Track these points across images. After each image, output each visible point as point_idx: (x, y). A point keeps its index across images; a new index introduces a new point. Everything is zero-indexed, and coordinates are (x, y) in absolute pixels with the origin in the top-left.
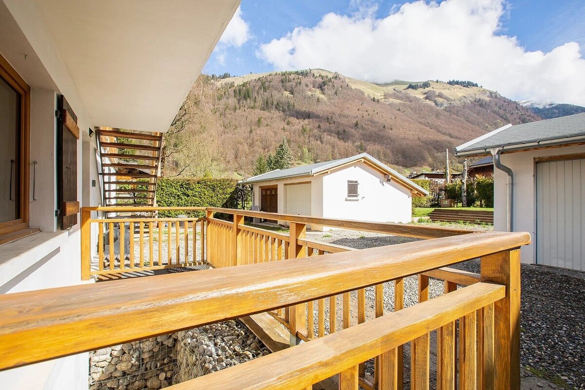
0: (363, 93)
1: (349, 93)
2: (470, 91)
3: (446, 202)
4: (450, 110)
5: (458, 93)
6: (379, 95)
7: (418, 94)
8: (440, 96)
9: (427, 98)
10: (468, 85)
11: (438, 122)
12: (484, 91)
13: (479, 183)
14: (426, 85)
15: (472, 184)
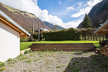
0: (7, 9)
1: (2, 8)
2: (34, 16)
3: (33, 39)
4: (30, 19)
5: (31, 16)
6: (12, 11)
7: (23, 14)
8: (28, 15)
9: (25, 15)
10: (33, 15)
11: (27, 21)
12: (36, 17)
13: (43, 33)
14: (25, 12)
15: (41, 33)
